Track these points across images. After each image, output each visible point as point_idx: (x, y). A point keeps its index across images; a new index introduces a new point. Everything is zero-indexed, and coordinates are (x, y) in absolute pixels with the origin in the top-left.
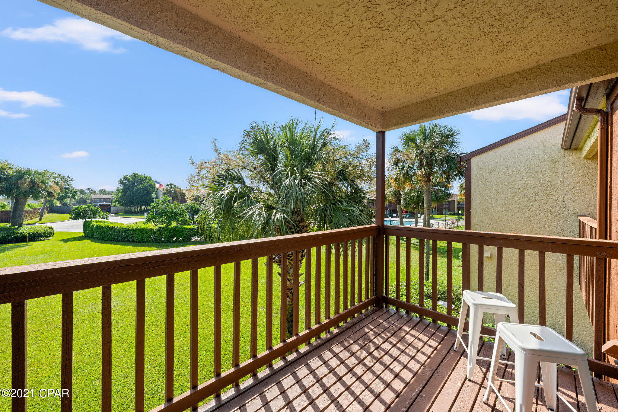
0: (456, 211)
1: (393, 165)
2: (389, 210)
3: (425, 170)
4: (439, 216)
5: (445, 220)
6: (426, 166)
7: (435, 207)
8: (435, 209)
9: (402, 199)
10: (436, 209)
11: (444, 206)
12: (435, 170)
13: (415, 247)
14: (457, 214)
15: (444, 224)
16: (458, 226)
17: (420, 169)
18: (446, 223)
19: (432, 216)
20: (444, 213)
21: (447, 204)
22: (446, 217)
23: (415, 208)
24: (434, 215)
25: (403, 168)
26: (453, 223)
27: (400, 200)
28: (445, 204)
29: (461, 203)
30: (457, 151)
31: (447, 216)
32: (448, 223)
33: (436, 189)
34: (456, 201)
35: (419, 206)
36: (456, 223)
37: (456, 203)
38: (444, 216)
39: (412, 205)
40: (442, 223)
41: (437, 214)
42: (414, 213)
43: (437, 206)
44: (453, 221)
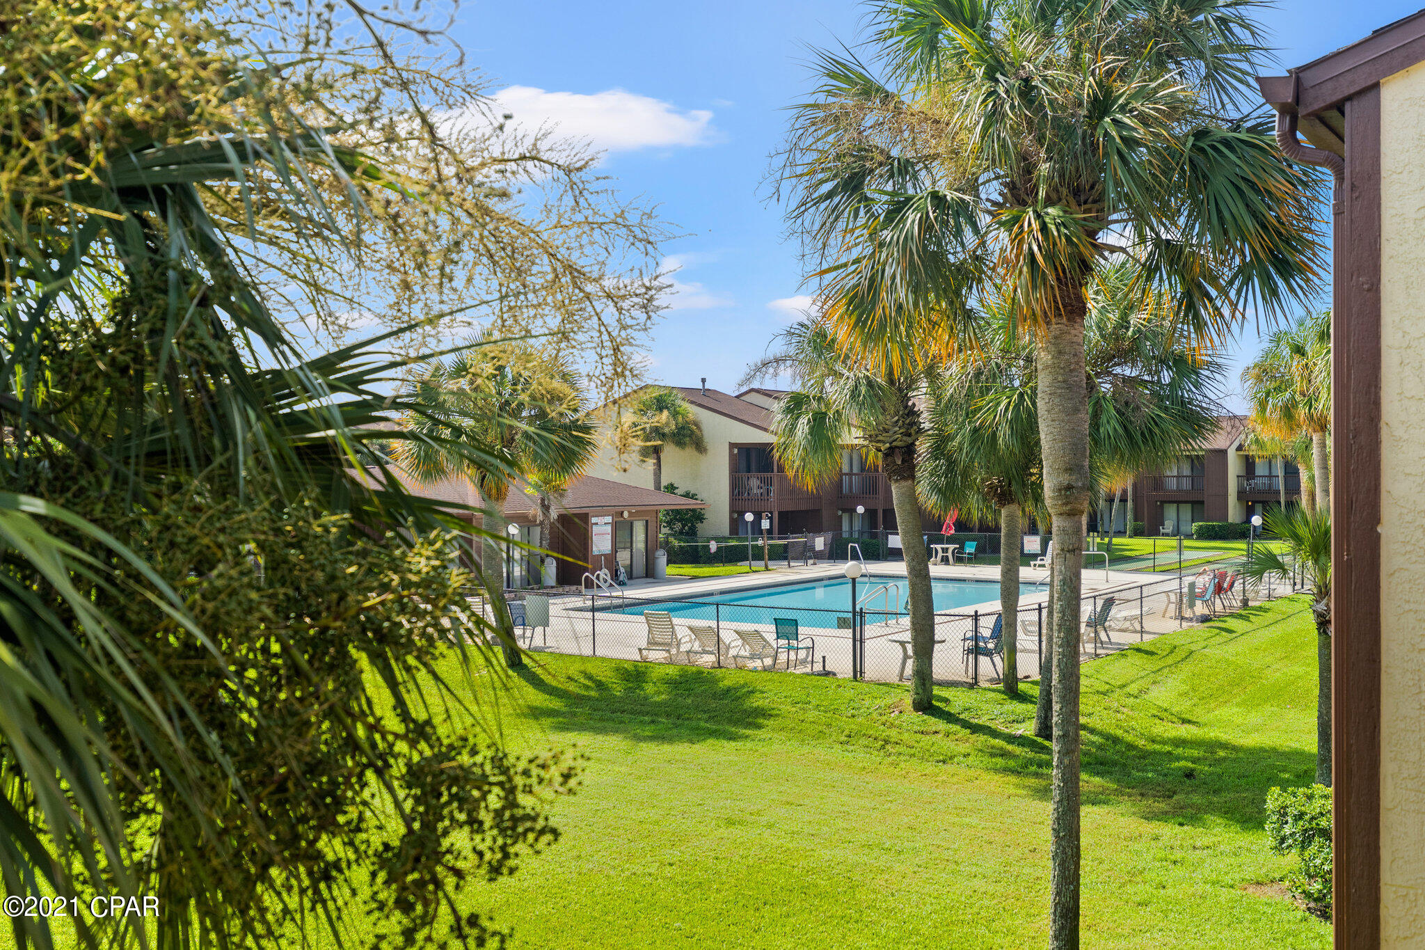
0: (1234, 513)
1: (830, 195)
2: (860, 509)
3: (1044, 228)
4: (1141, 545)
5: (1179, 569)
6: (1049, 202)
7: (1125, 492)
8: (1123, 500)
9: (923, 447)
10: (1130, 504)
11: (1172, 484)
12: (1108, 237)
13: (1004, 754)
14: (1241, 532)
15: (1173, 597)
16: (1245, 603)
17: (1008, 225)
18: (1185, 590)
19: (1108, 548)
20: (1169, 526)
21: (1186, 471)
22: (1180, 549)
23: (1005, 497)
24: (1115, 540)
25: (898, 208)
26: (1219, 589)
27: (910, 450)
28: (1174, 474)
29: (1261, 470)
30: (1246, 109)
31: (1186, 543)
32: (1192, 586)
33: (1127, 380)
34: (1232, 455)
35: (1024, 485)
36: (1238, 586)
37: (1234, 467)
38: (1173, 542)
39: (983, 480)
40: (1160, 588)
41: (1138, 533)
42: (998, 529)
43: (1135, 486)
44: (1223, 576)
